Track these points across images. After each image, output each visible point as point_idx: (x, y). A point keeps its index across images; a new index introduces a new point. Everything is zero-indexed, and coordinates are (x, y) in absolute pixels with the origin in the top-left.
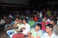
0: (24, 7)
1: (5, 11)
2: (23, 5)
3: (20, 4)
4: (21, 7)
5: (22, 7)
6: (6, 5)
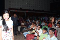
1: (26, 16)
2: (43, 11)
6: (27, 12)
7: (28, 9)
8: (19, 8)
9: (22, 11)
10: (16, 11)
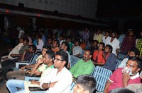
0: (81, 21)
1: (35, 27)
2: (79, 17)
3: (68, 13)
4: (74, 20)
5: (77, 21)
6: (39, 15)
7: (43, 9)
8: (17, 5)
9: (23, 13)
10: (7, 11)
